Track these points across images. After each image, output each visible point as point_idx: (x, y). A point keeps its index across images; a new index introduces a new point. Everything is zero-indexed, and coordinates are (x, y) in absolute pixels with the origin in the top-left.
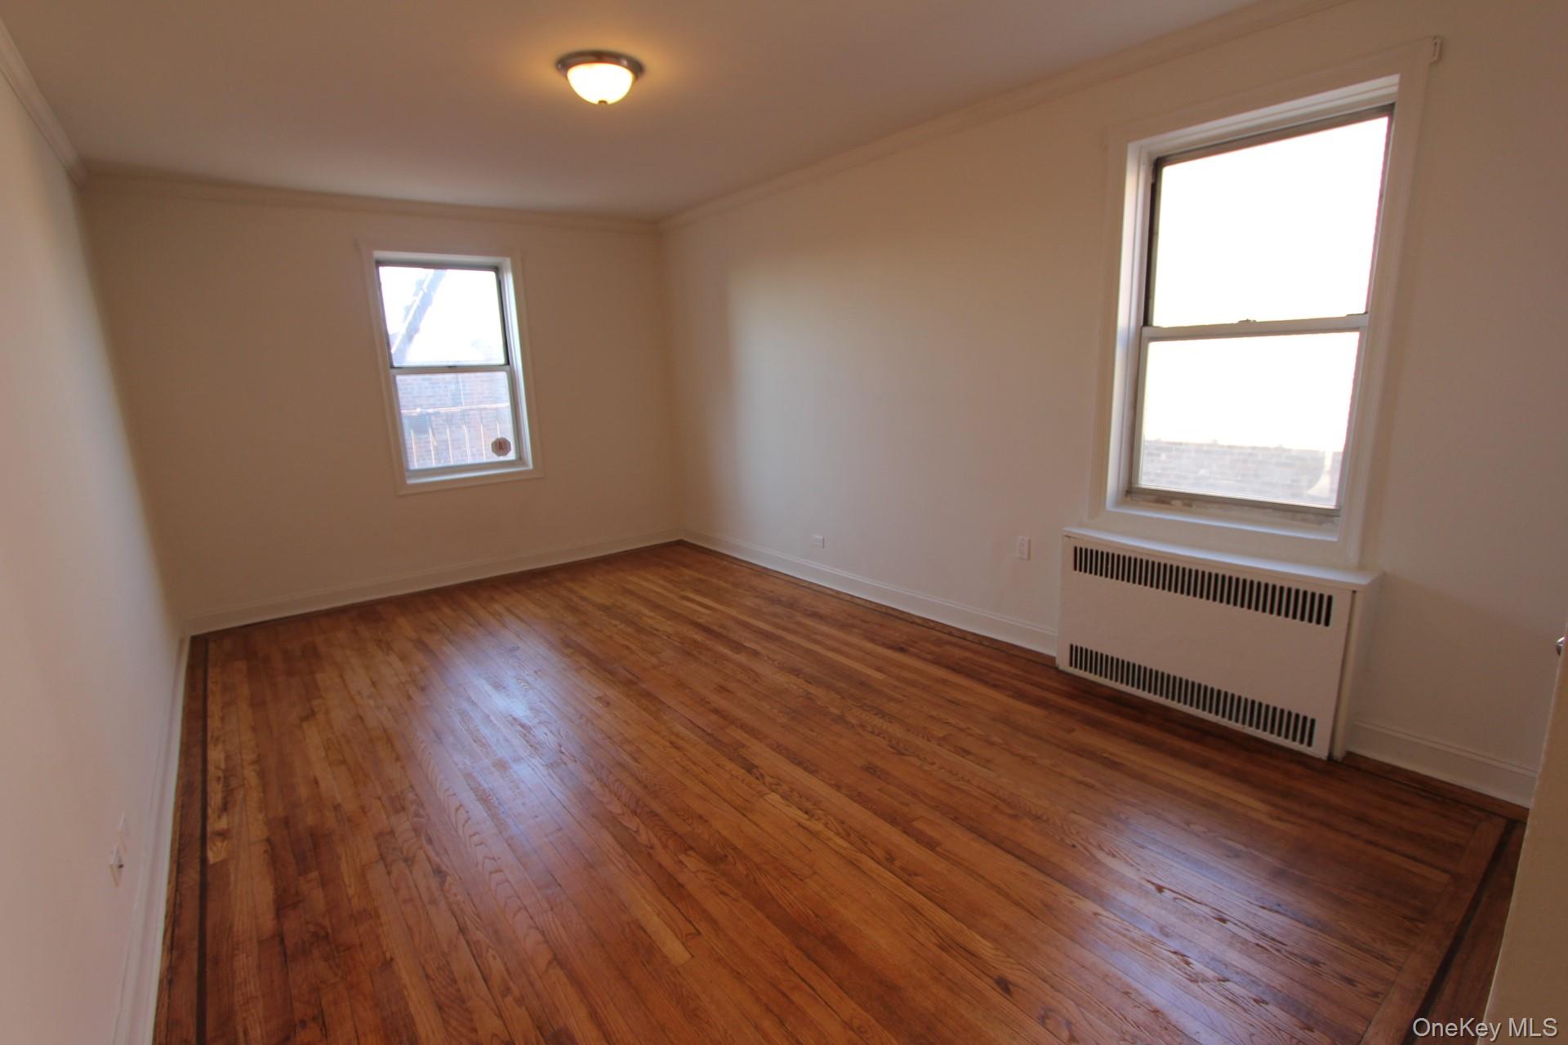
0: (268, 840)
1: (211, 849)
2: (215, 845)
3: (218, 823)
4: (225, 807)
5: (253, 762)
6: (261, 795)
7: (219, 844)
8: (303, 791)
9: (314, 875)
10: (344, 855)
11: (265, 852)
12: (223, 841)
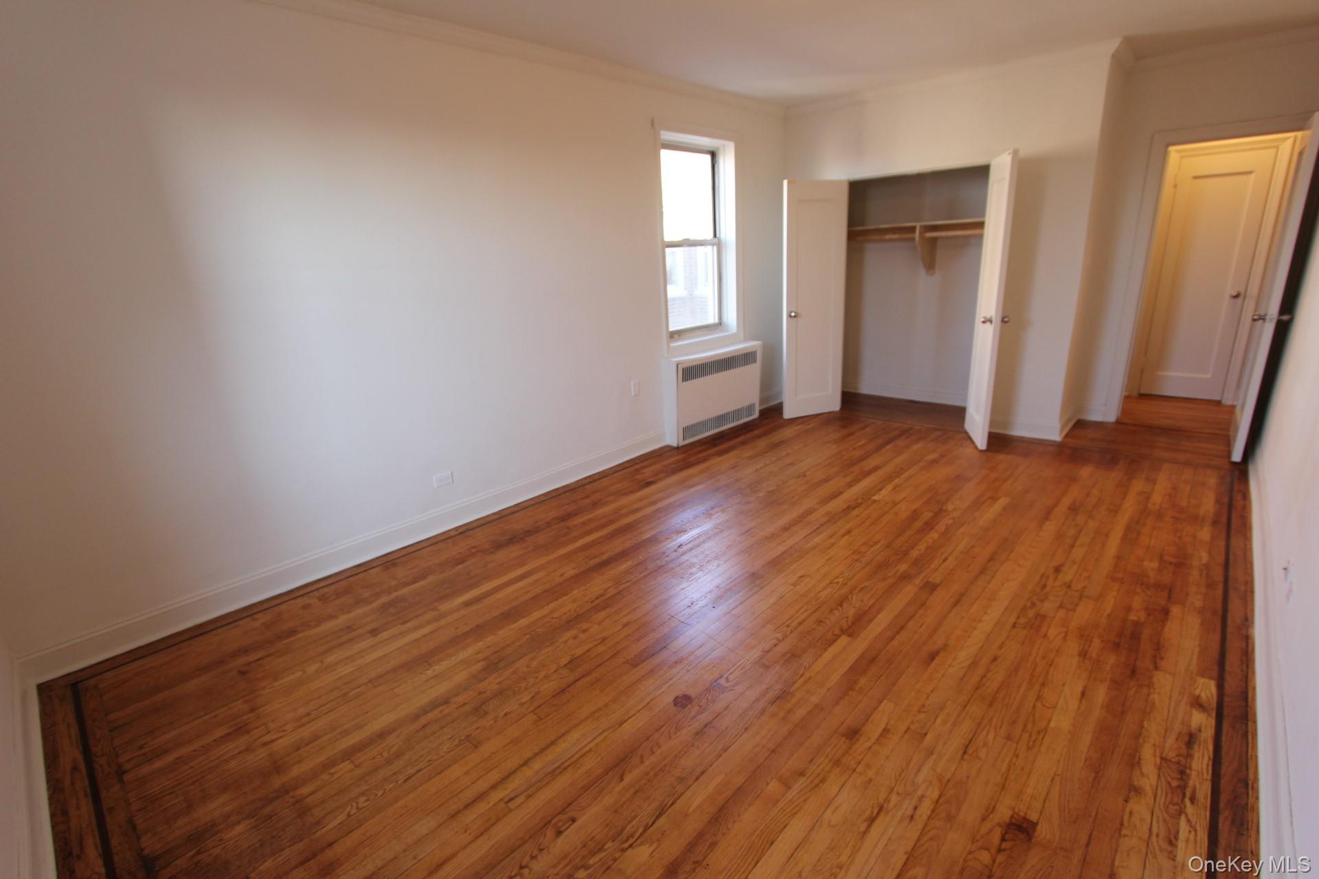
0: (1156, 668)
1: (1212, 695)
2: (1207, 696)
3: (1203, 722)
4: (1191, 739)
5: (1138, 791)
6: (1145, 724)
7: (1203, 695)
8: (1101, 694)
9: (1133, 617)
10: (1104, 615)
11: (1162, 659)
12: (1199, 697)
